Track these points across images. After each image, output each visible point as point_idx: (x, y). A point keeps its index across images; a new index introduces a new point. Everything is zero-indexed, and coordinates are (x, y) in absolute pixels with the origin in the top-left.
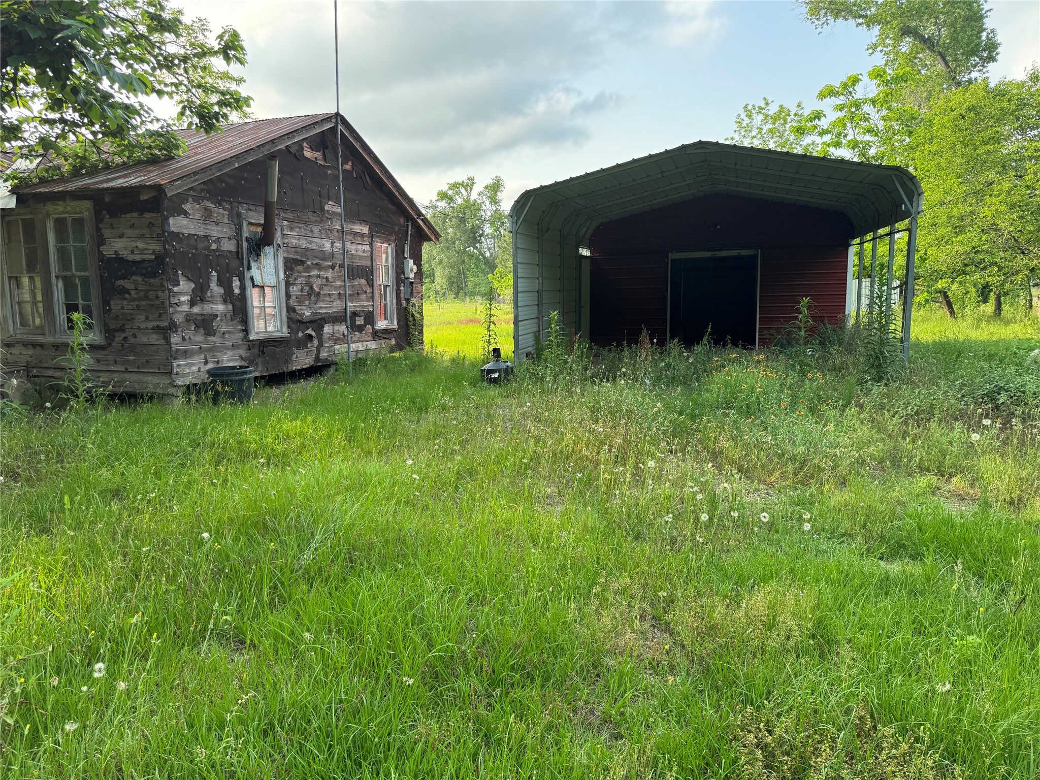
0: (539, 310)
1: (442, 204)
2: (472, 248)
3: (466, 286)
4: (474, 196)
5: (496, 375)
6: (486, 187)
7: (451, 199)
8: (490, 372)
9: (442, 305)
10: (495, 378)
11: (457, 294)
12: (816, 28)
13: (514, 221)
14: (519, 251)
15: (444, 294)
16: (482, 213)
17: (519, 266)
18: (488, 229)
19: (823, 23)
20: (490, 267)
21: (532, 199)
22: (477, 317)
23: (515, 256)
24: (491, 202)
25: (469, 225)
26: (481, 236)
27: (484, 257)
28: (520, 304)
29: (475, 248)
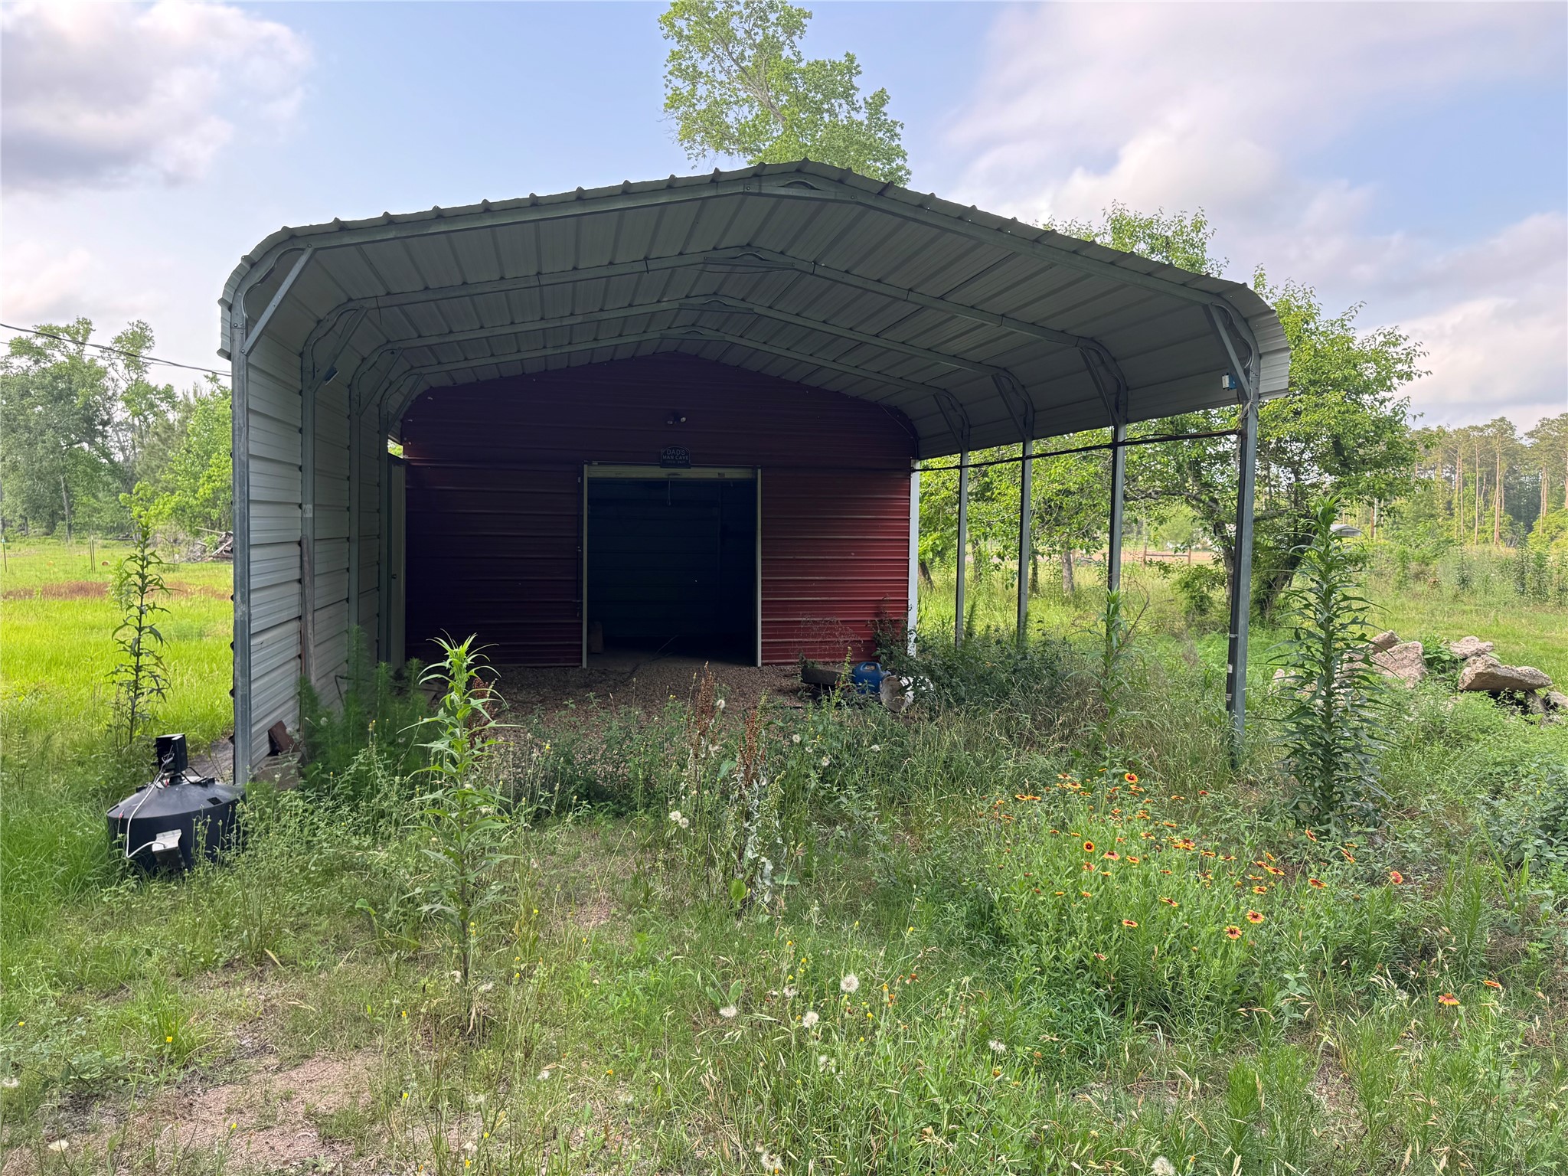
0: (302, 594)
1: (22, 362)
2: (85, 445)
3: (73, 513)
4: (90, 352)
5: (167, 841)
6: (118, 340)
7: (38, 354)
8: (146, 829)
9: (16, 546)
10: (168, 853)
11: (50, 530)
12: (689, 159)
13: (240, 322)
14: (253, 420)
15: (23, 527)
16: (109, 384)
17: (254, 465)
18: (120, 413)
19: (699, 154)
20: (124, 481)
21: (303, 260)
22: (95, 578)
23: (240, 432)
24: (127, 366)
25: (78, 402)
26: (105, 423)
27: (111, 461)
28: (255, 582)
29: (91, 443)
